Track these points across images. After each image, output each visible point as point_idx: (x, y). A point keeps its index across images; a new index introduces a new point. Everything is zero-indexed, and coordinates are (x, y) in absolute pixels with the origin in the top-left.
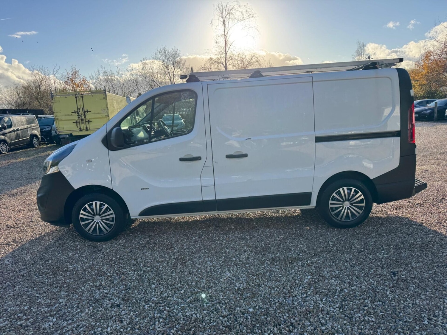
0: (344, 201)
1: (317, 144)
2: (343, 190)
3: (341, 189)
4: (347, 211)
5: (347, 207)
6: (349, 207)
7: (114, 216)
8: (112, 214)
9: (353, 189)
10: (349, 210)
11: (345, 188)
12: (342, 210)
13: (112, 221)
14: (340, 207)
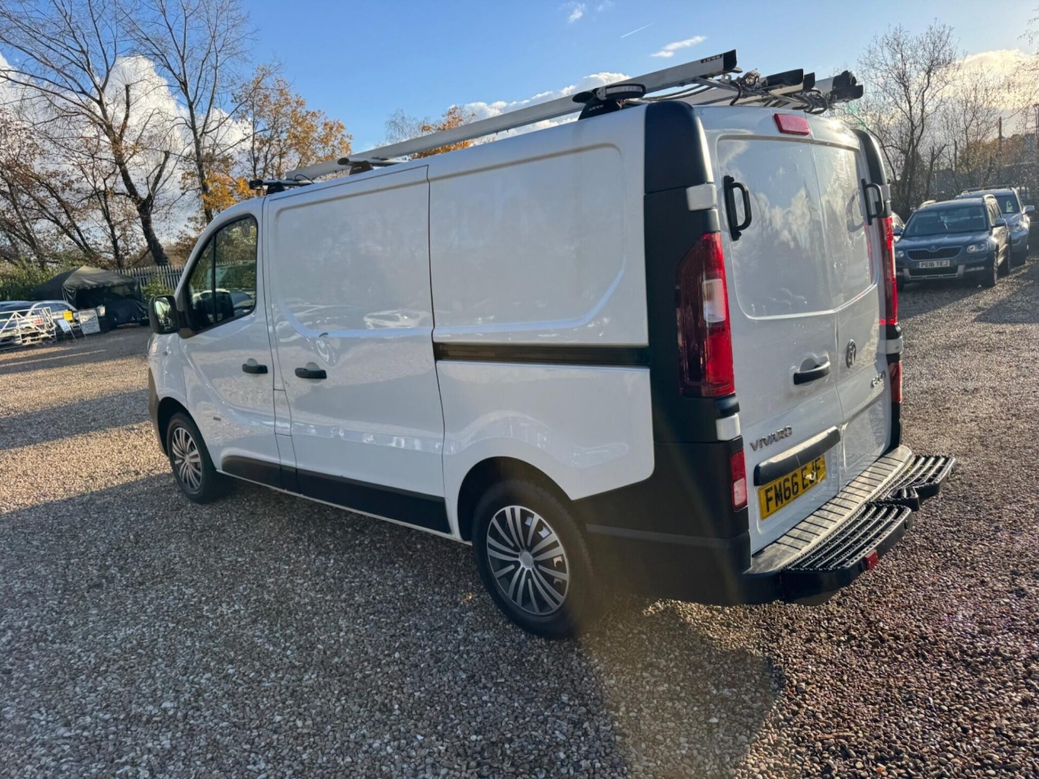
0: (516, 549)
1: (440, 363)
2: (513, 511)
3: (507, 509)
4: (526, 583)
5: (526, 569)
6: (531, 569)
7: (198, 460)
8: (196, 456)
9: (537, 517)
10: (529, 581)
11: (518, 509)
12: (513, 572)
13: (199, 469)
14: (509, 563)
